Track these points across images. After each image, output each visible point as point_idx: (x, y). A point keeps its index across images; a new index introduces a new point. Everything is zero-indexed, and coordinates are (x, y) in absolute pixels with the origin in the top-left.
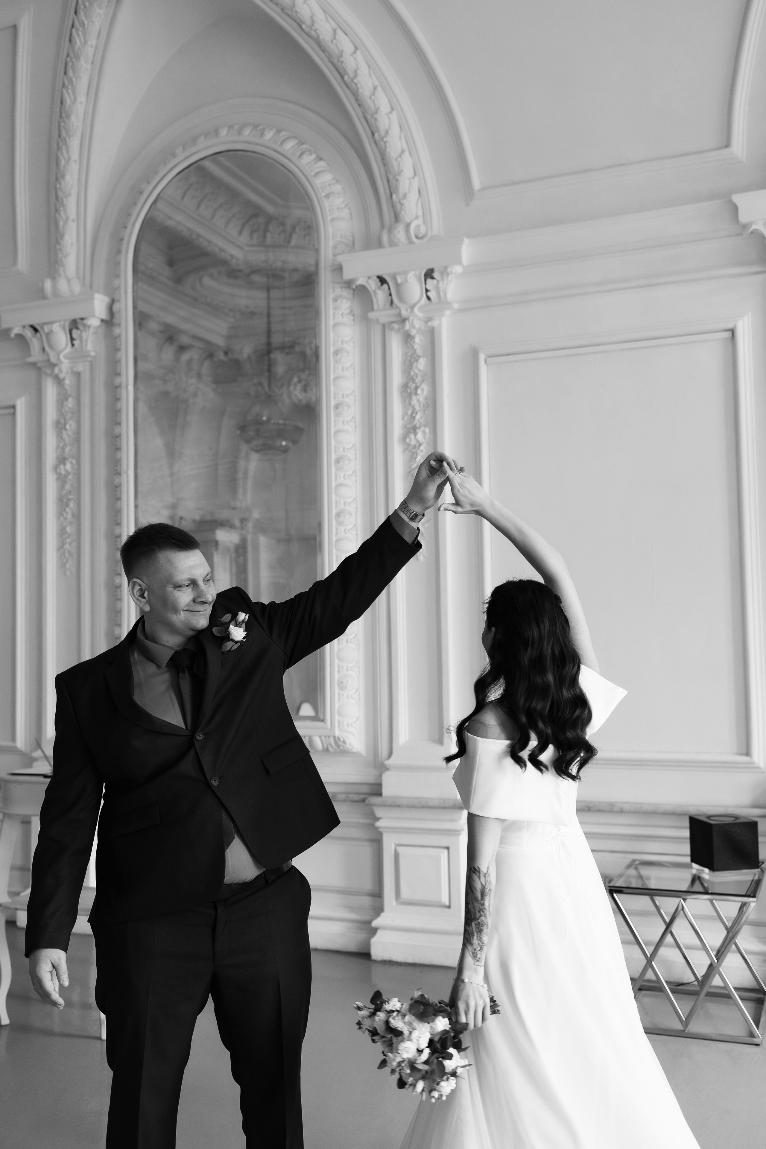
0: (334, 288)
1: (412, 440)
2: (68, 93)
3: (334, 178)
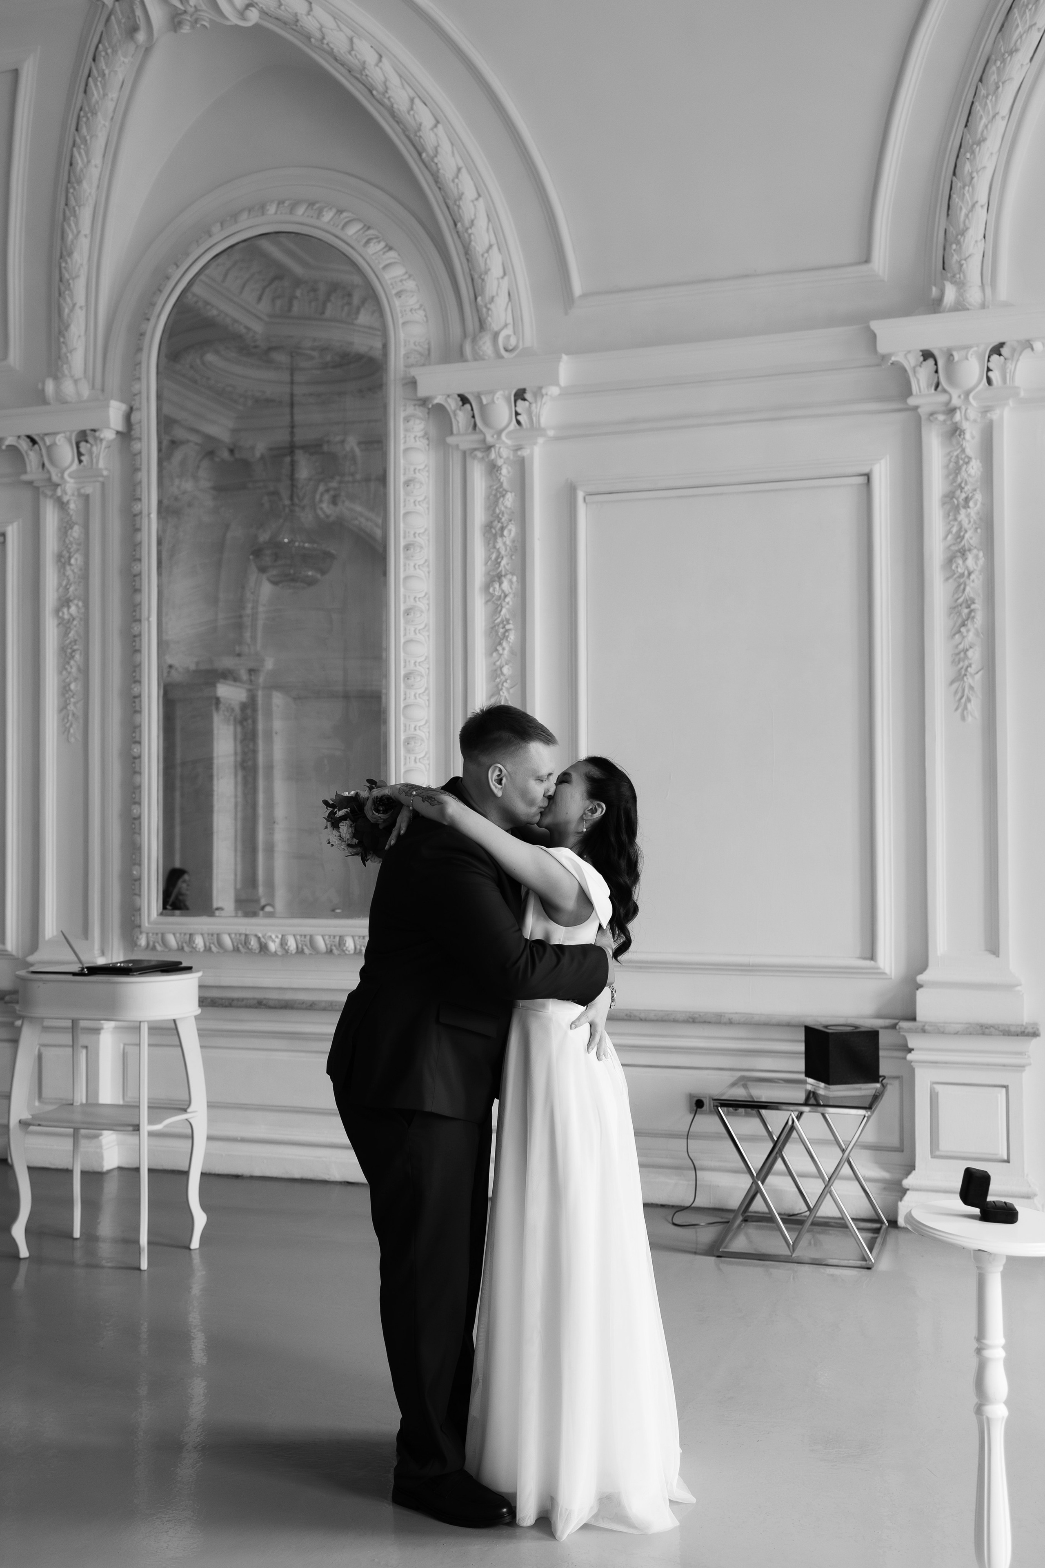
0: (405, 405)
1: (496, 589)
2: (80, 153)
3: (406, 273)
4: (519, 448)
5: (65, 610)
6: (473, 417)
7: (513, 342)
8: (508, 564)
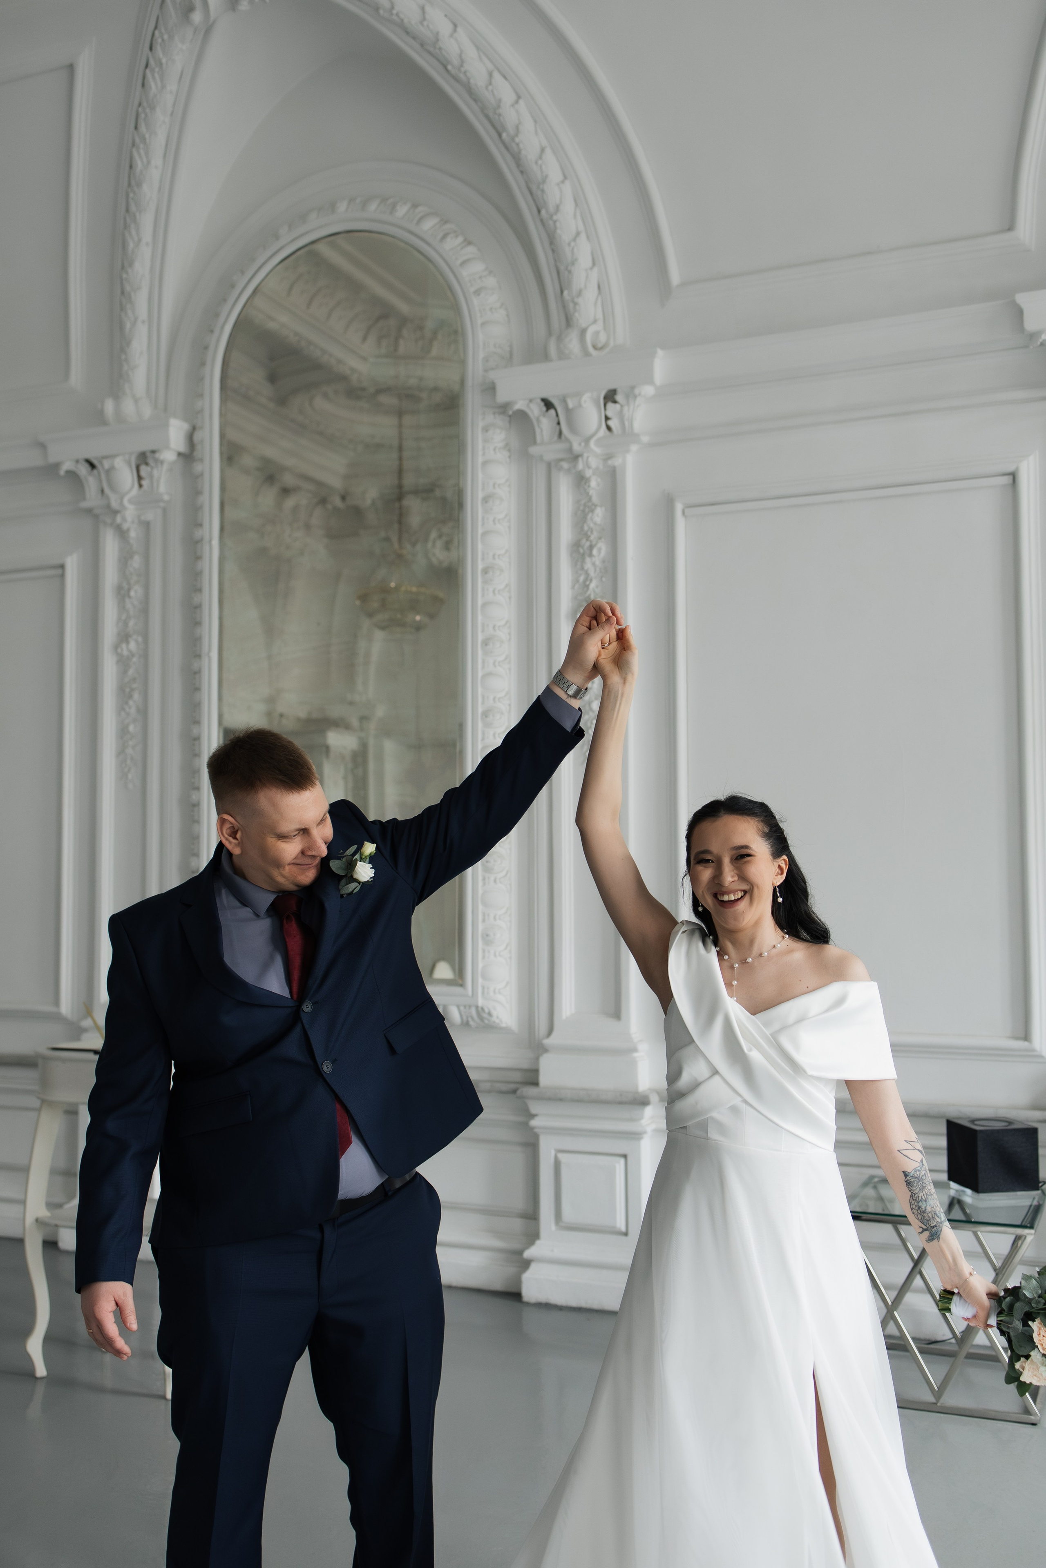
0: (484, 413)
2: (139, 154)
3: (486, 269)
4: (608, 457)
5: (124, 646)
6: (559, 423)
7: (603, 338)
8: (597, 587)
